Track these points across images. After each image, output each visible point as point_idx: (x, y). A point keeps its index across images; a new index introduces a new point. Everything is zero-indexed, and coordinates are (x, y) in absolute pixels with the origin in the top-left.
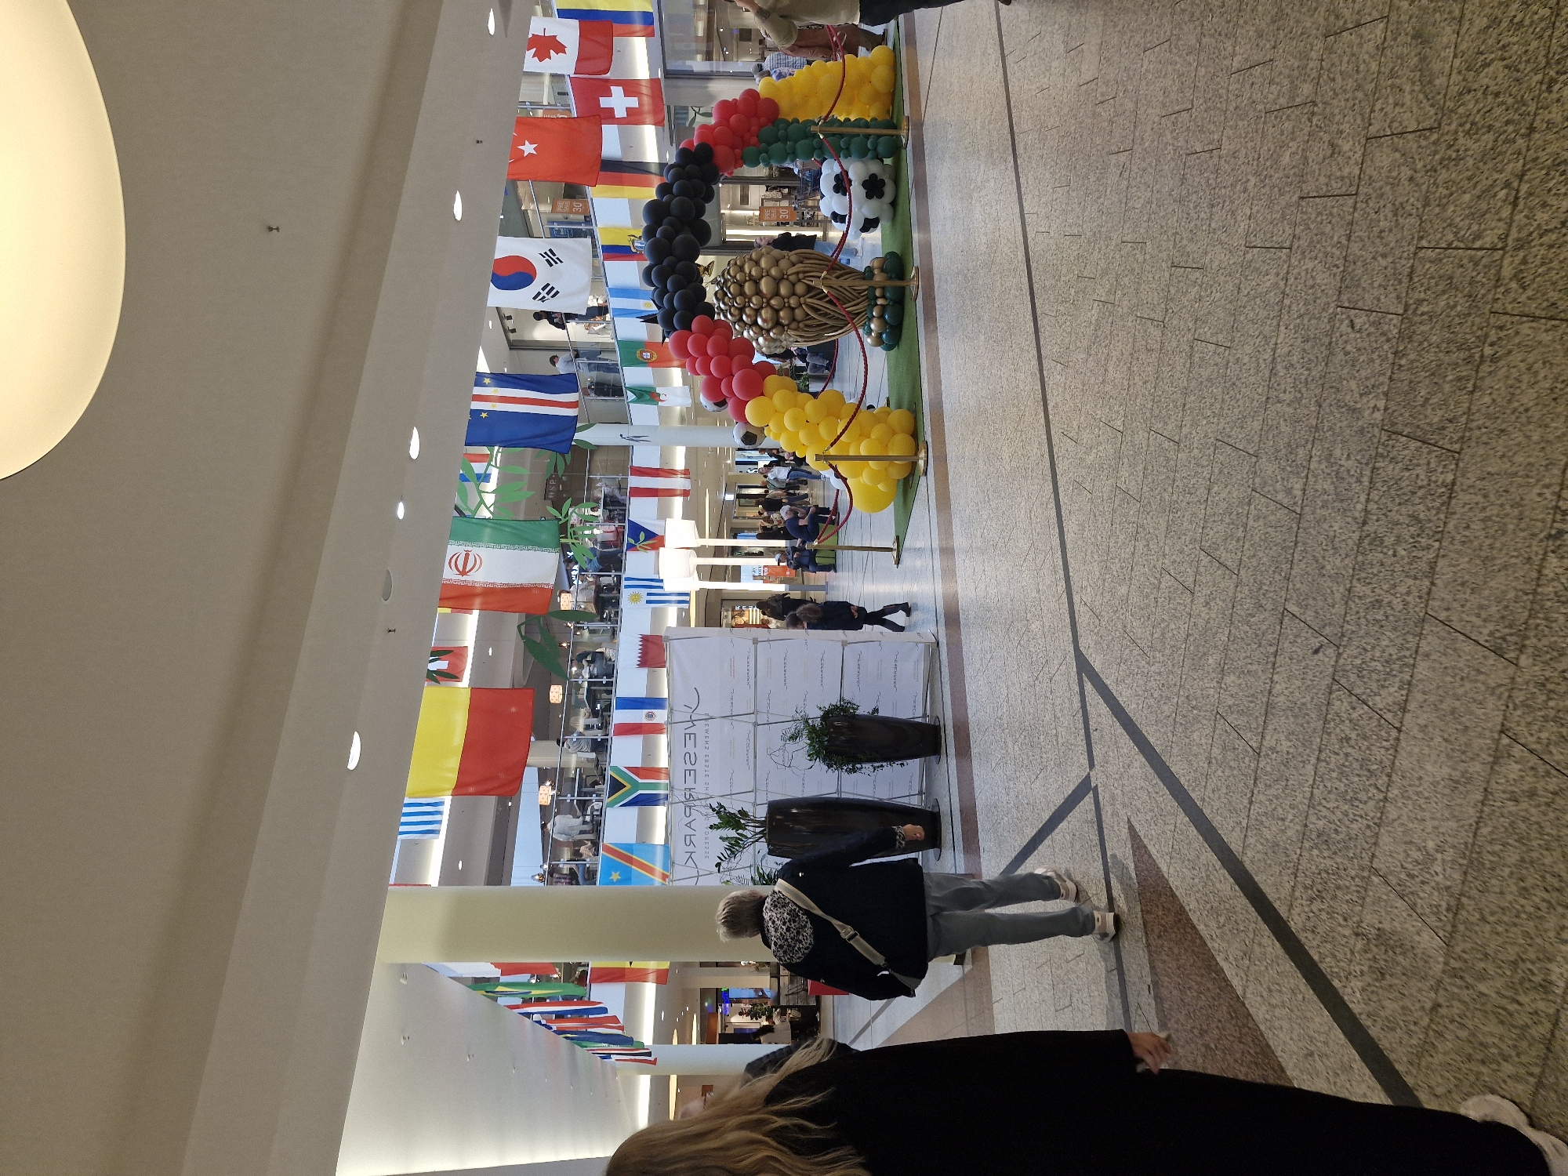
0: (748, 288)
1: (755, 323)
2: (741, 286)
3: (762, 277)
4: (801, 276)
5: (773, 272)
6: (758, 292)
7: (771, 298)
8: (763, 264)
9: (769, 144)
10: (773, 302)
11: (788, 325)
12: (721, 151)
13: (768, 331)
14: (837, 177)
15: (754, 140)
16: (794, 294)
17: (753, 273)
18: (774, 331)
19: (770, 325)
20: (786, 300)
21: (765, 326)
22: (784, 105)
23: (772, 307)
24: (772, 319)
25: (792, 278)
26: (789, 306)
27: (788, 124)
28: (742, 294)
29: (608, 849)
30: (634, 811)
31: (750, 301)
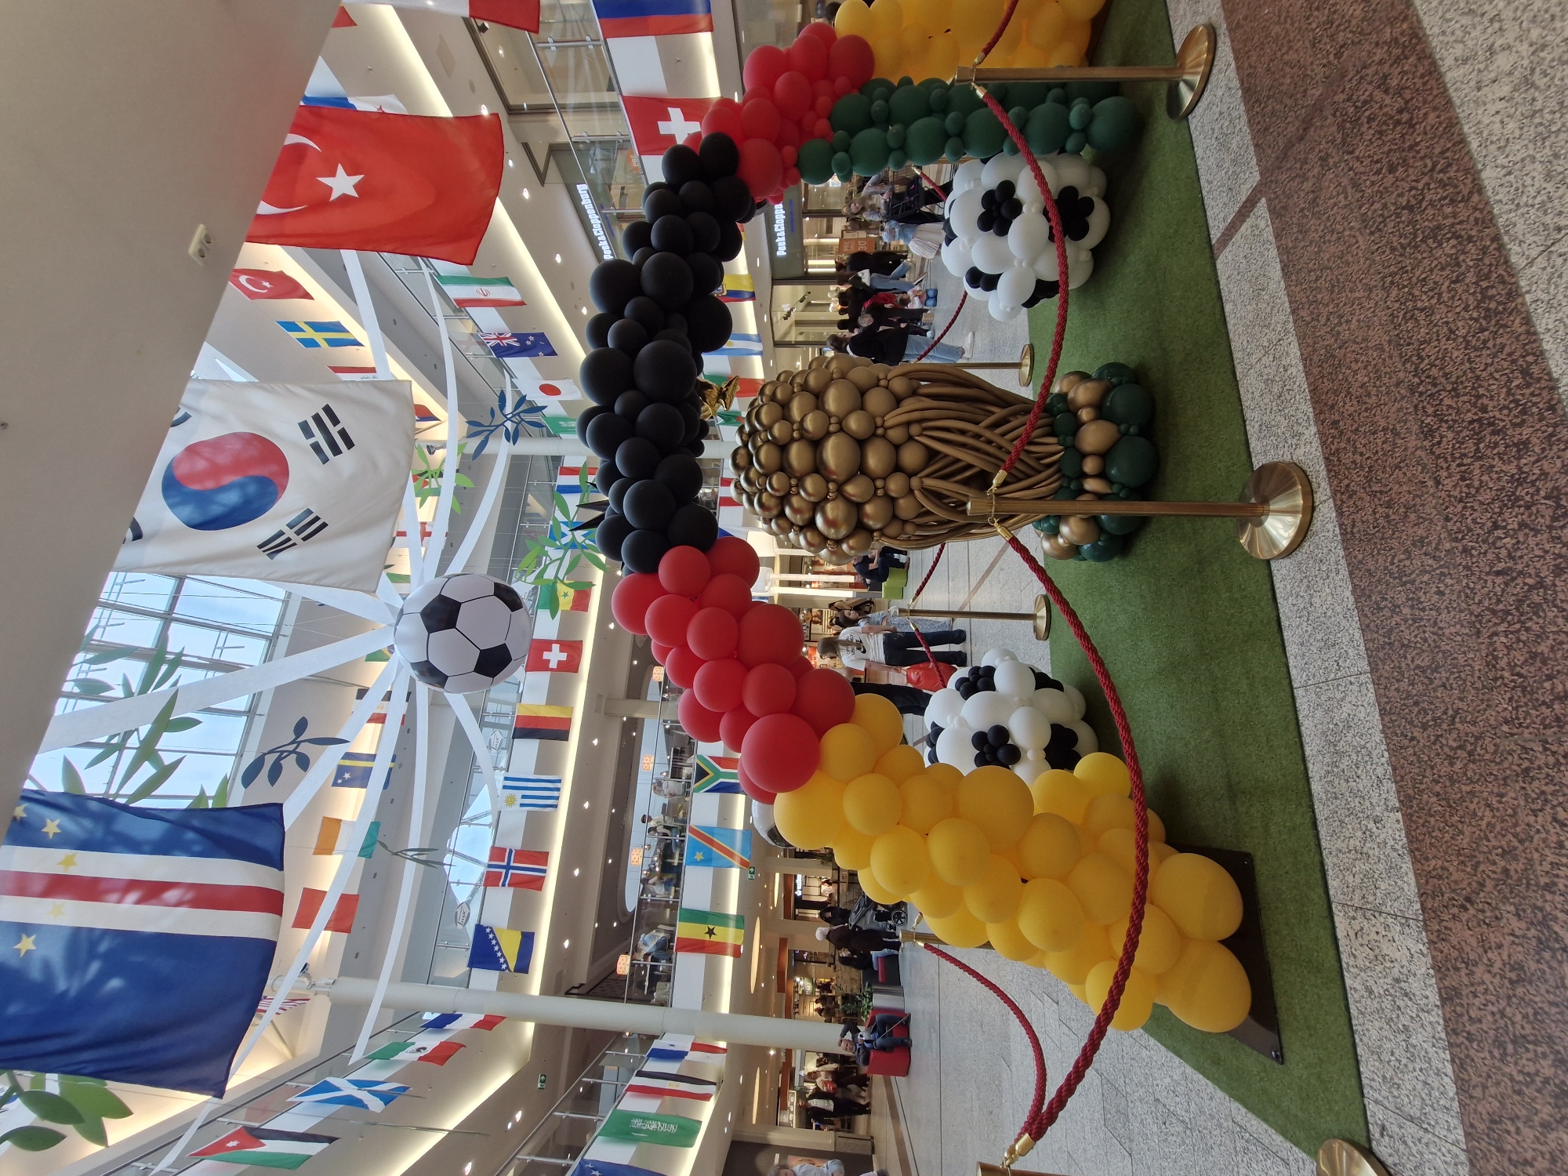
0: (797, 455)
1: (811, 524)
2: (783, 448)
3: (828, 434)
4: (915, 429)
5: (854, 423)
6: (818, 467)
7: (848, 481)
8: (832, 402)
9: (852, 133)
10: (850, 489)
11: (880, 530)
12: (754, 152)
13: (838, 542)
14: (989, 198)
15: (822, 124)
16: (897, 468)
17: (809, 424)
18: (851, 542)
19: (843, 532)
20: (879, 483)
21: (831, 533)
22: (883, 49)
23: (847, 500)
24: (847, 520)
25: (895, 435)
26: (886, 495)
27: (891, 89)
28: (784, 467)
29: (693, 831)
30: (716, 796)
31: (800, 484)
